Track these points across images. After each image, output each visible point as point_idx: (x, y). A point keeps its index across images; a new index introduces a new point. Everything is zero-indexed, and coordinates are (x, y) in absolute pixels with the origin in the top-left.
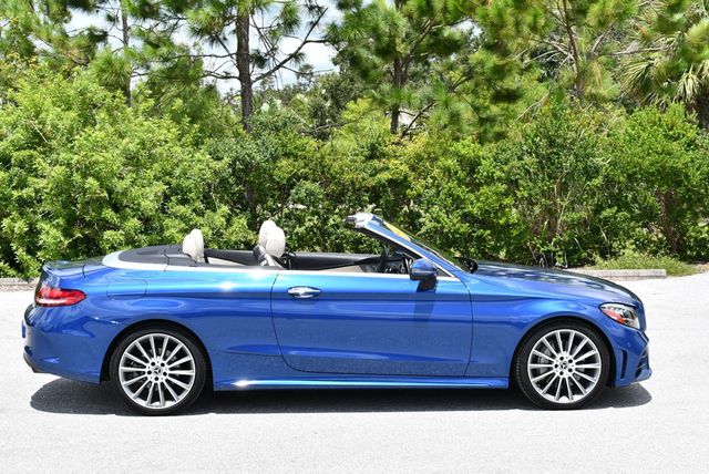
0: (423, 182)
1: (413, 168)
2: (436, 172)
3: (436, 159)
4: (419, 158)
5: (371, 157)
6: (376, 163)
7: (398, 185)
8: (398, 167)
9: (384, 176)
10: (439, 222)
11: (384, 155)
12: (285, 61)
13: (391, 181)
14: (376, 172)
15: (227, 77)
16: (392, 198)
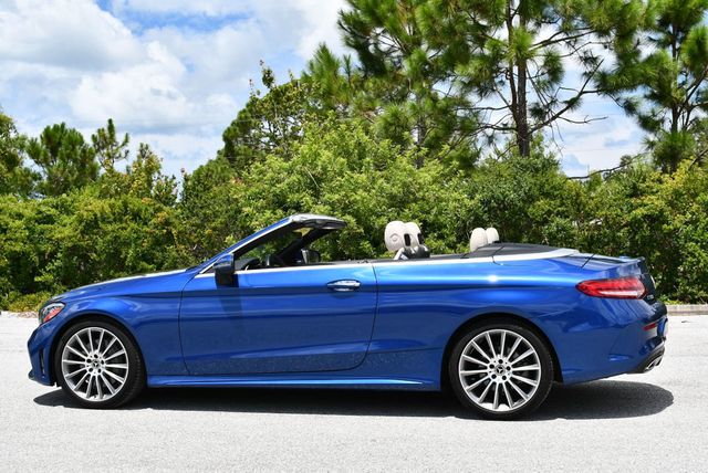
0: (682, 217)
1: (670, 204)
2: (695, 206)
3: (697, 195)
4: (677, 194)
5: (631, 196)
6: (633, 201)
7: (655, 220)
8: (654, 202)
9: (639, 212)
10: (695, 257)
11: (643, 193)
12: (562, 112)
13: (645, 216)
14: (633, 208)
15: (505, 128)
16: (648, 233)
